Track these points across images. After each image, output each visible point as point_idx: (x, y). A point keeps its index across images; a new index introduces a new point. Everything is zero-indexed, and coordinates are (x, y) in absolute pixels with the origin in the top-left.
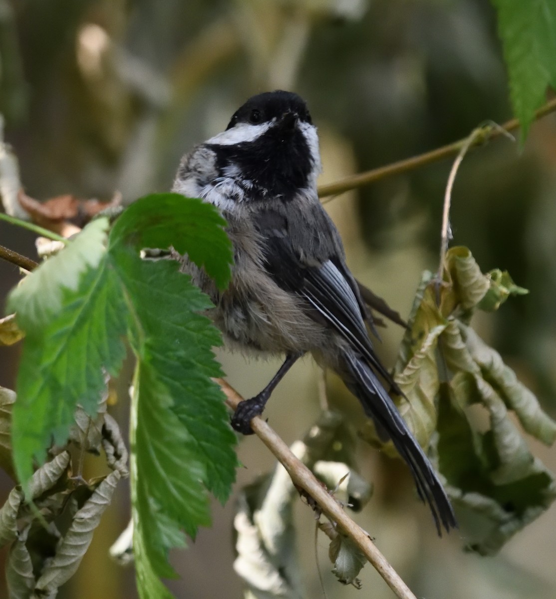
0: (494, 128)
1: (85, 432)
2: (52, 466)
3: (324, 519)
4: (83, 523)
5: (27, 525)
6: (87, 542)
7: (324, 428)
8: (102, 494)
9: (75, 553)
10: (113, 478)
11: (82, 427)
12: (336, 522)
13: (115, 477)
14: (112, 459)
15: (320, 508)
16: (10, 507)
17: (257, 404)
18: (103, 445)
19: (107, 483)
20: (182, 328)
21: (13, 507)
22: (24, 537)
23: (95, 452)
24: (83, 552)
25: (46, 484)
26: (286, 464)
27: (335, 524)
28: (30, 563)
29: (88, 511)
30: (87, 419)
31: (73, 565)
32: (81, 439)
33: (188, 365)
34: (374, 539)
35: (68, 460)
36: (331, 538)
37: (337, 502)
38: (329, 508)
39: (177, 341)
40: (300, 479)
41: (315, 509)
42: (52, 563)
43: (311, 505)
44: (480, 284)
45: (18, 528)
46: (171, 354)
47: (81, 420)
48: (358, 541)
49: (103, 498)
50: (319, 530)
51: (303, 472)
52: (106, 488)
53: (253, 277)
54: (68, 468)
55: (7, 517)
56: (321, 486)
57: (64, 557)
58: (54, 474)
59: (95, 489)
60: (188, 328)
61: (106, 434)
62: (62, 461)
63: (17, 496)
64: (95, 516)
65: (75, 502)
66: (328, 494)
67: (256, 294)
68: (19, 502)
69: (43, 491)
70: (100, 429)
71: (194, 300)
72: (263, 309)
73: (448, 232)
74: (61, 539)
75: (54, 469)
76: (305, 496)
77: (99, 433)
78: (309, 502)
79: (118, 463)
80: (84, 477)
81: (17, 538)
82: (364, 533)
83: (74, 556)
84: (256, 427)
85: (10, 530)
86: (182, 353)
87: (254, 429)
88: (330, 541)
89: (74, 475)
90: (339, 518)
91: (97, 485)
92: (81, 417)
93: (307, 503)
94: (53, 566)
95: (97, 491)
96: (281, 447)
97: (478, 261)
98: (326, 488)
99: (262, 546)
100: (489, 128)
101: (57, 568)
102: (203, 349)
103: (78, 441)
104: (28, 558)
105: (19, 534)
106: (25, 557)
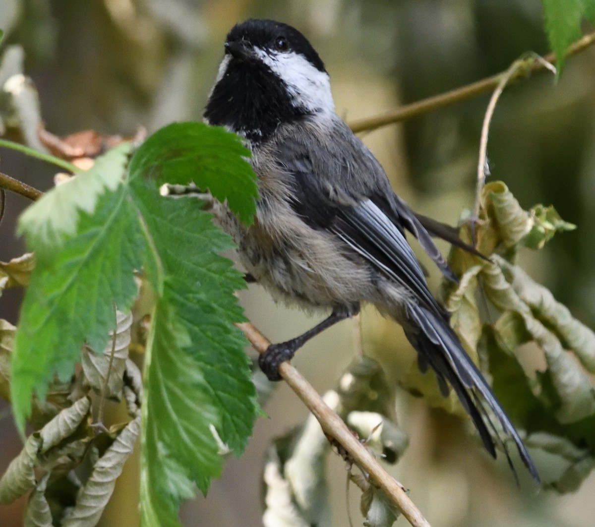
0: (536, 60)
1: (105, 378)
2: (71, 412)
3: (355, 470)
4: (104, 473)
5: (45, 474)
6: (108, 492)
7: (358, 376)
8: (123, 442)
9: (96, 503)
10: (135, 426)
11: (102, 373)
12: (368, 473)
13: (137, 423)
14: (133, 407)
15: (351, 458)
16: (27, 454)
17: (288, 349)
18: (124, 393)
19: (129, 431)
20: (204, 270)
21: (29, 454)
22: (43, 486)
23: (115, 399)
24: (105, 502)
25: (65, 431)
26: (315, 412)
27: (367, 475)
28: (49, 514)
29: (109, 459)
30: (107, 365)
31: (93, 516)
32: (102, 386)
33: (208, 309)
34: (408, 490)
35: (88, 406)
36: (363, 490)
37: (369, 452)
38: (360, 457)
39: (198, 283)
40: (331, 428)
41: (346, 459)
42: (72, 514)
43: (342, 455)
44: (520, 221)
45: (36, 476)
46: (191, 296)
47: (100, 365)
48: (391, 493)
49: (124, 446)
50: (351, 482)
51: (334, 420)
52: (127, 436)
53: (285, 222)
54: (88, 414)
55: (23, 465)
56: (352, 435)
57: (84, 508)
58: (74, 421)
59: (116, 436)
60: (209, 270)
61: (128, 381)
62: (81, 407)
63: (35, 444)
64: (117, 464)
65: (95, 450)
66: (360, 444)
67: (291, 240)
68: (36, 449)
69: (61, 439)
70: (121, 376)
71: (216, 240)
72: (301, 256)
73: (485, 167)
74: (82, 488)
75: (73, 415)
76: (336, 446)
77: (120, 379)
78: (339, 452)
79: (139, 412)
80: (104, 424)
81: (35, 489)
82: (397, 484)
83: (95, 507)
84: (284, 373)
85: (27, 480)
86: (202, 296)
87: (282, 375)
88: (361, 493)
89: (95, 422)
90: (371, 468)
91: (119, 432)
92: (102, 363)
93: (337, 453)
94: (73, 517)
95: (118, 438)
96: (312, 395)
97: (516, 196)
98: (358, 437)
99: (294, 500)
100: (531, 61)
101: (77, 519)
102: (225, 292)
103: (98, 388)
104: (47, 509)
105: (36, 482)
106: (43, 508)
